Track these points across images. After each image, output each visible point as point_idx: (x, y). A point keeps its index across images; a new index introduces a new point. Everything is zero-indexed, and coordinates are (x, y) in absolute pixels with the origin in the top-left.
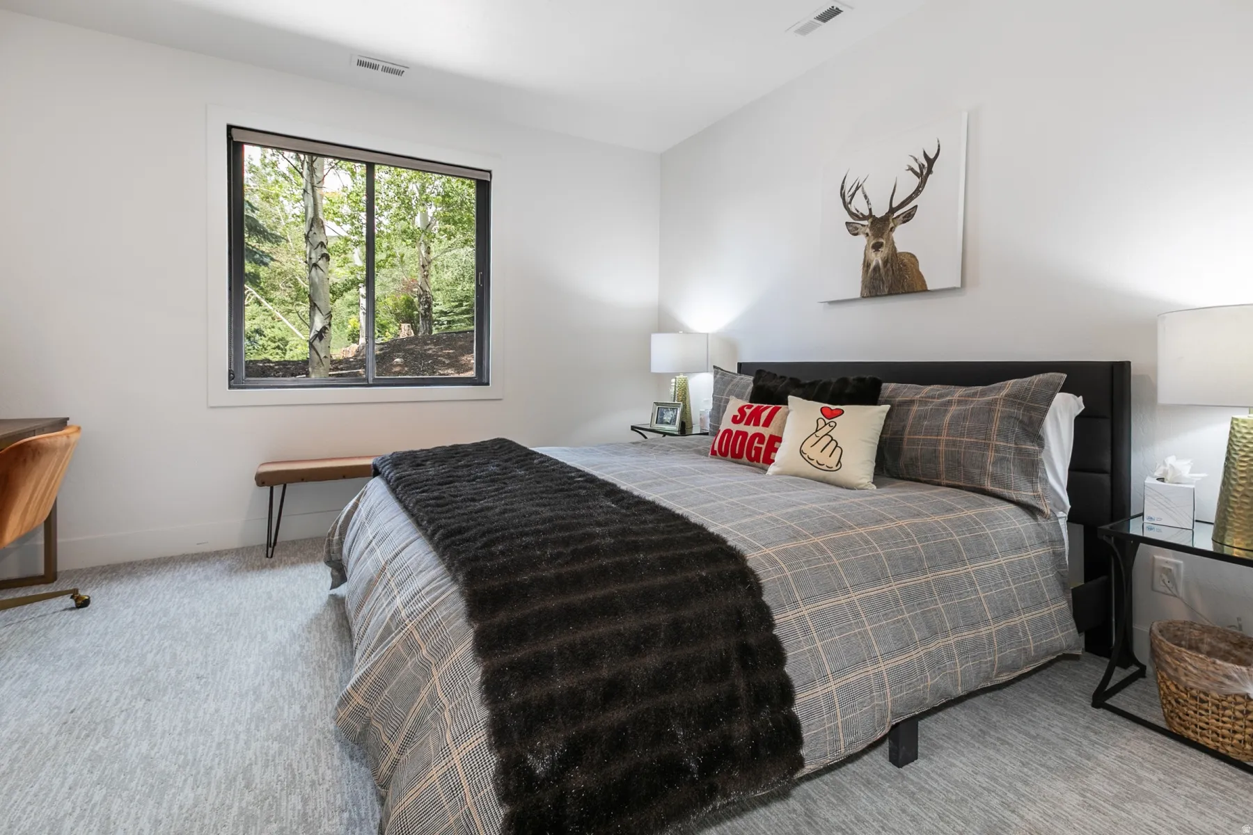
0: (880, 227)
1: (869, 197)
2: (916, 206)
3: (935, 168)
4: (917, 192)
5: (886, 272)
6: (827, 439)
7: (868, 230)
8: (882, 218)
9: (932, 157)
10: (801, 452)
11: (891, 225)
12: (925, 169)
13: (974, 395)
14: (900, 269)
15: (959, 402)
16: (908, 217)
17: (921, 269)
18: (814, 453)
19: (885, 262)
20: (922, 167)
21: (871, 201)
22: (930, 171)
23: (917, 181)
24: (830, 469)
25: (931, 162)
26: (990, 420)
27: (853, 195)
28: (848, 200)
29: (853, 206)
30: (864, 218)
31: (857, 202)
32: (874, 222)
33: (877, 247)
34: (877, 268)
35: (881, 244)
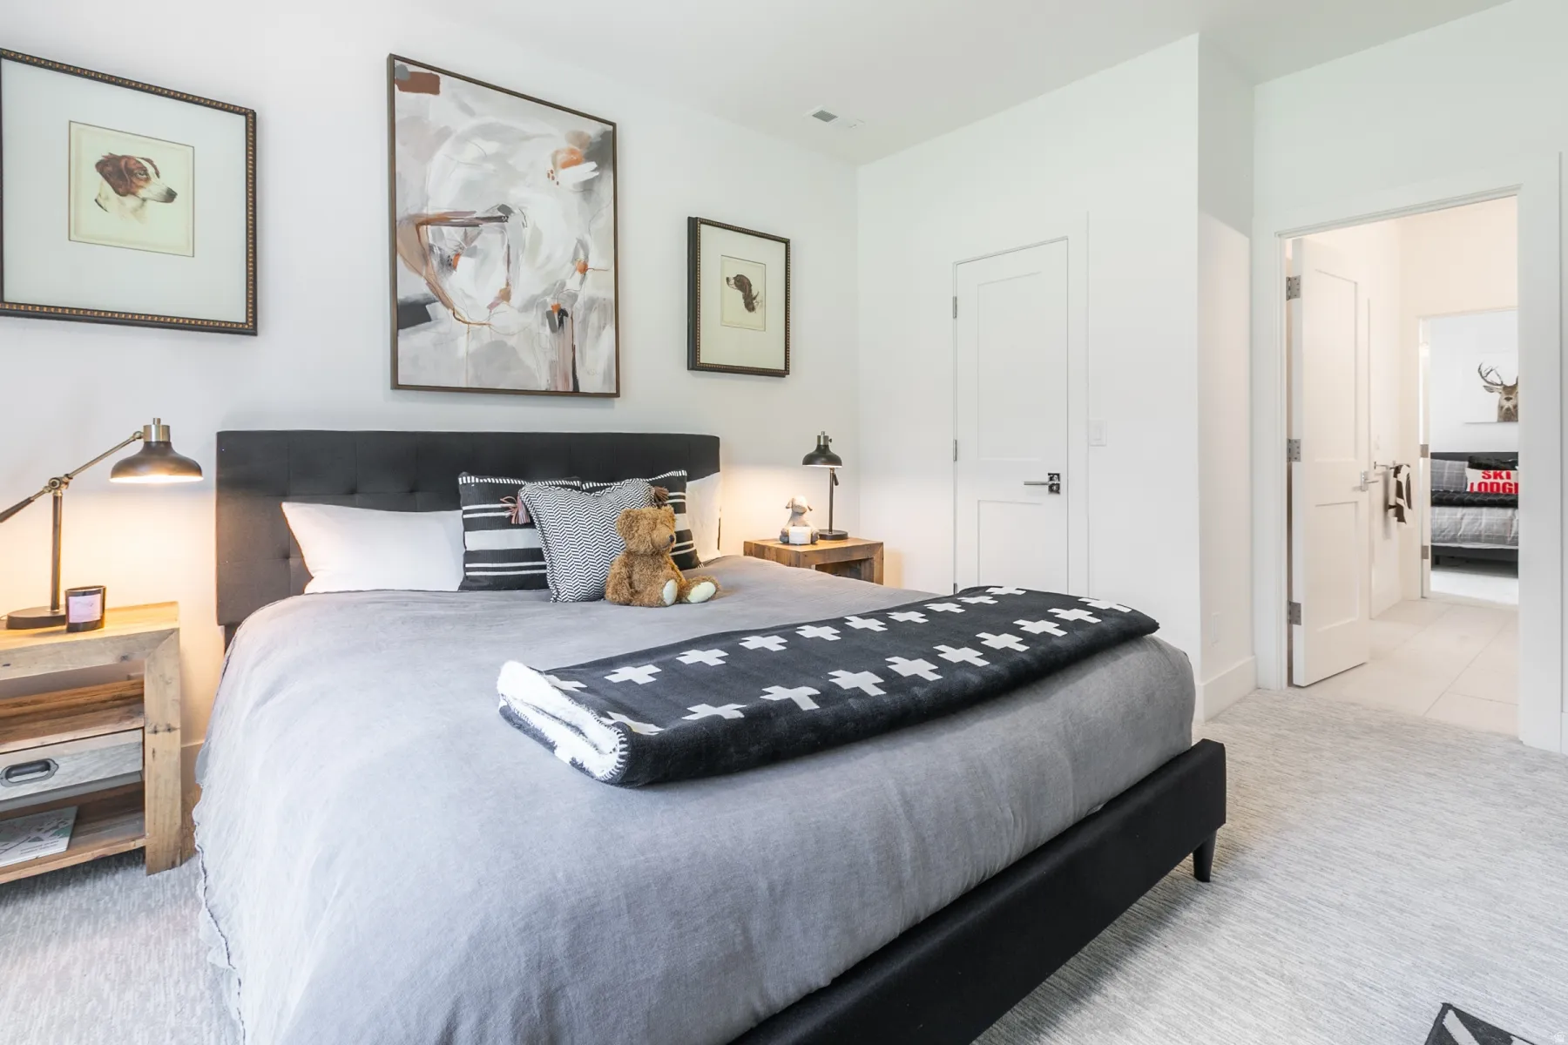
0: (1509, 391)
5: (1515, 411)
7: (1501, 391)
8: (1510, 387)
19: (1515, 407)
21: (1502, 378)
27: (1488, 373)
28: (1484, 374)
29: (1489, 378)
30: (1498, 385)
31: (1492, 377)
32: (1506, 389)
33: (1508, 399)
34: (1508, 409)
35: (1511, 399)
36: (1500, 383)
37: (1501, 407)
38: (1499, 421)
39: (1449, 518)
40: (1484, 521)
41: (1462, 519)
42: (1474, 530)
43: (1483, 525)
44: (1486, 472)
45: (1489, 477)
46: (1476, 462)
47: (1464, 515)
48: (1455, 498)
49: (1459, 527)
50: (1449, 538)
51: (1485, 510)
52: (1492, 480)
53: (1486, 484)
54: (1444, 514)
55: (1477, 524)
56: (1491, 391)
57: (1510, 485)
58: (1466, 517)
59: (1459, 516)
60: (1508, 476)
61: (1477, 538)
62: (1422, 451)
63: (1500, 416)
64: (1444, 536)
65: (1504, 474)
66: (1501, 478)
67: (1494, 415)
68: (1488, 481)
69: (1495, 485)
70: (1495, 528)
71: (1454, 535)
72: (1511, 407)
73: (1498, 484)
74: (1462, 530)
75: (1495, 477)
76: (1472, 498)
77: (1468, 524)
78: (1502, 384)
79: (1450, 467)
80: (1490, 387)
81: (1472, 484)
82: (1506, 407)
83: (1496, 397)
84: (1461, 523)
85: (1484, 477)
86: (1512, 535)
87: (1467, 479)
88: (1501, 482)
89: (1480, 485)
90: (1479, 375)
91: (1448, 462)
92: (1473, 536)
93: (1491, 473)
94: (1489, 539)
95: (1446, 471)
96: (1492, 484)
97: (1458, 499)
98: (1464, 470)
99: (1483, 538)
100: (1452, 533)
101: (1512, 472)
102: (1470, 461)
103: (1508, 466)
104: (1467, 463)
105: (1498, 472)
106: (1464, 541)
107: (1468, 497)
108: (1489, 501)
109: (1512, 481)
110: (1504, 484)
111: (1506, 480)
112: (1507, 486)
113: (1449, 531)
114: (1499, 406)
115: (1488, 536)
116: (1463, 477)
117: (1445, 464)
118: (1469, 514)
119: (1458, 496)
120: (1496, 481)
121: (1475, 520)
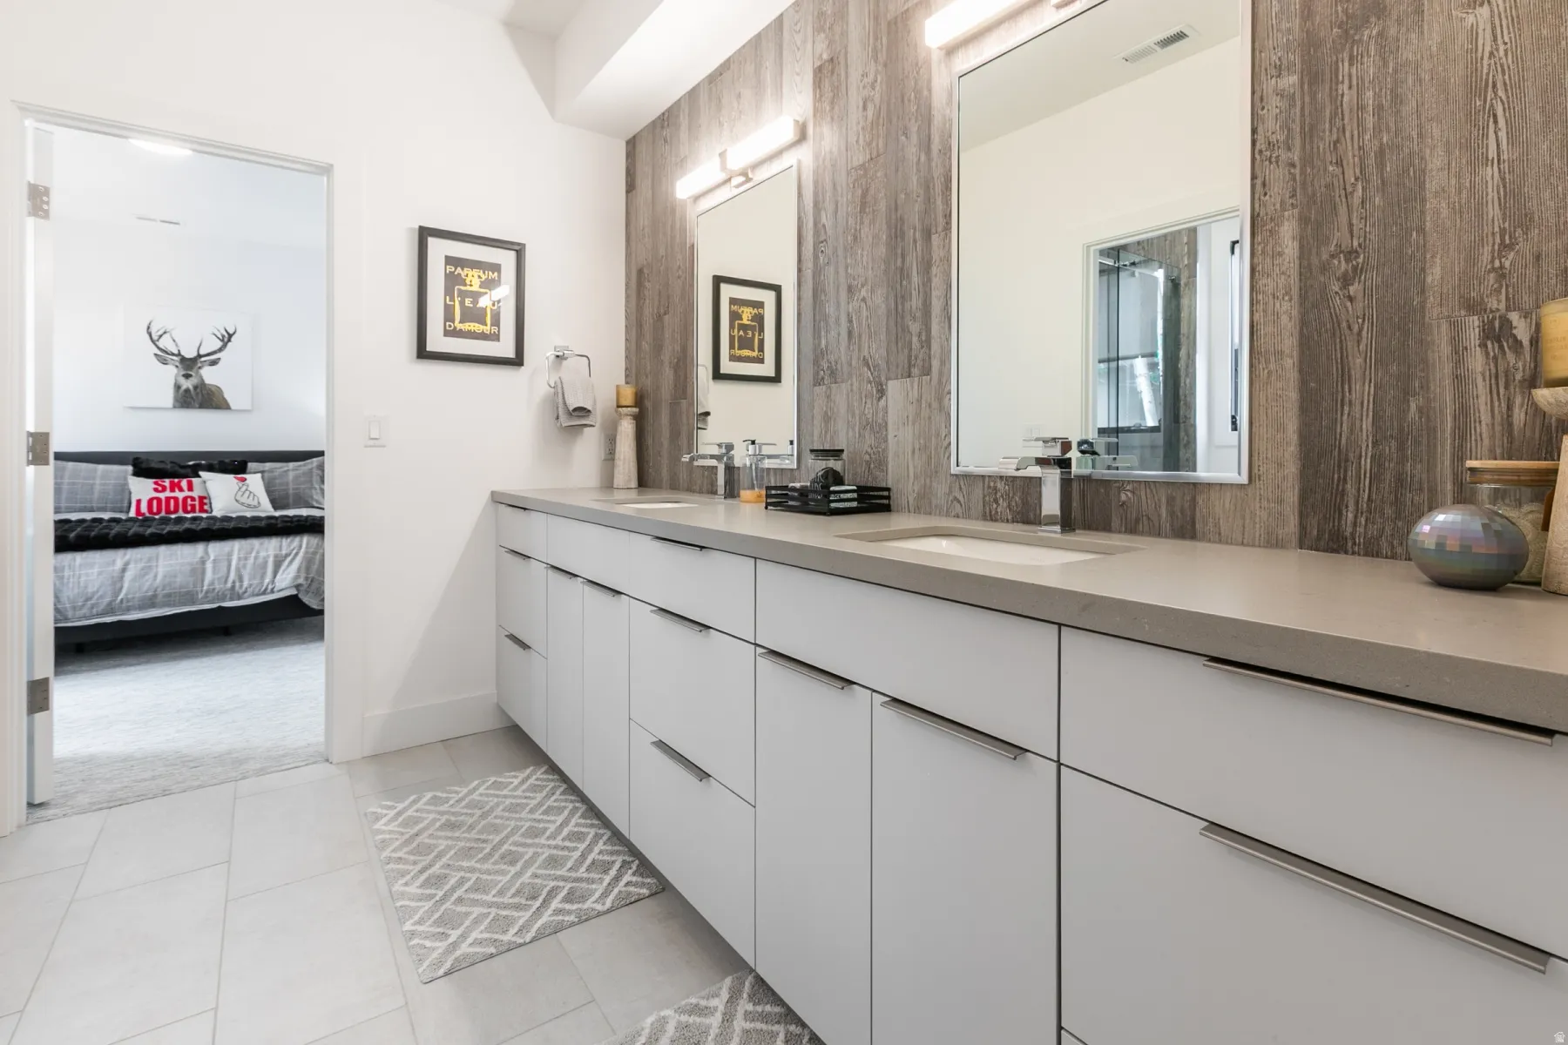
0: (189, 365)
1: (176, 340)
2: (219, 359)
3: (233, 339)
4: (220, 350)
5: (197, 394)
6: (248, 492)
7: (178, 364)
8: (191, 359)
9: (231, 332)
10: (236, 500)
11: (199, 365)
12: (227, 339)
13: (300, 466)
14: (208, 394)
15: (293, 470)
16: (214, 363)
17: (226, 396)
18: (244, 500)
19: (196, 388)
20: (223, 336)
21: (179, 344)
22: (229, 340)
23: (220, 344)
24: (255, 507)
25: (230, 336)
26: (311, 477)
27: (161, 336)
28: (155, 338)
29: (161, 344)
30: (173, 354)
31: (165, 343)
32: (183, 360)
33: (187, 376)
34: (187, 391)
35: (191, 376)
36: (176, 352)
37: (177, 387)
38: (175, 407)
39: (100, 573)
40: (161, 571)
41: (124, 570)
42: (145, 588)
43: (160, 577)
44: (160, 481)
45: (164, 489)
46: (144, 466)
47: (127, 564)
48: (113, 532)
49: (118, 585)
50: (102, 607)
51: (163, 550)
52: (168, 494)
53: (159, 500)
54: (92, 565)
55: (151, 575)
56: (165, 362)
57: (193, 499)
58: (131, 566)
59: (119, 564)
60: (190, 488)
61: (151, 602)
62: (31, 449)
63: (176, 400)
64: (92, 607)
65: (184, 483)
66: (181, 490)
67: (168, 398)
68: (162, 496)
69: (172, 502)
70: (178, 580)
71: (110, 603)
72: (191, 388)
73: (176, 499)
74: (124, 591)
75: (172, 490)
76: (141, 530)
77: (134, 580)
78: (179, 354)
79: (104, 477)
80: (163, 357)
81: (139, 502)
82: (184, 387)
83: (171, 372)
84: (121, 578)
85: (156, 490)
86: (205, 588)
87: (130, 493)
88: (180, 495)
89: (150, 502)
90: (147, 337)
91: (101, 467)
92: (143, 599)
93: (167, 482)
94: (169, 599)
95: (98, 482)
96: (168, 499)
97: (118, 535)
98: (126, 479)
99: (160, 598)
100: (107, 600)
101: (195, 480)
102: (134, 465)
103: (189, 470)
104: (130, 468)
105: (176, 480)
106: (128, 609)
107: (135, 529)
108: (170, 533)
109: (195, 494)
110: (185, 499)
111: (187, 493)
112: (189, 501)
113: (101, 597)
114: (175, 384)
115: (169, 595)
116: (124, 490)
117: (95, 470)
118: (136, 562)
119: (117, 529)
120: (173, 495)
121: (146, 571)
